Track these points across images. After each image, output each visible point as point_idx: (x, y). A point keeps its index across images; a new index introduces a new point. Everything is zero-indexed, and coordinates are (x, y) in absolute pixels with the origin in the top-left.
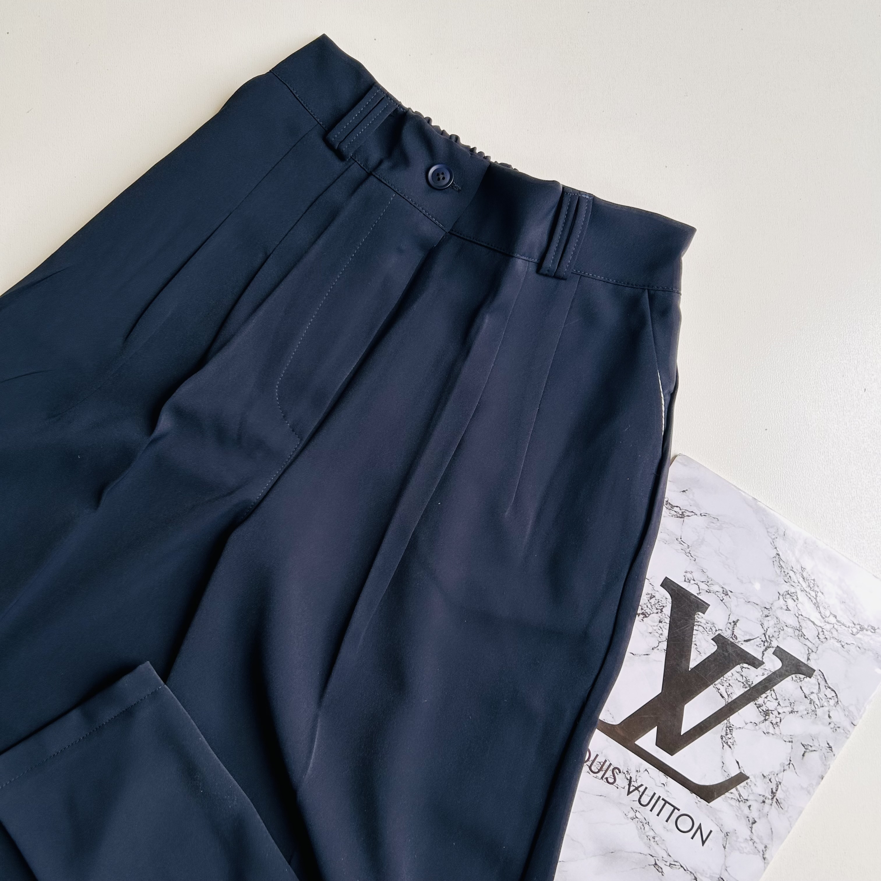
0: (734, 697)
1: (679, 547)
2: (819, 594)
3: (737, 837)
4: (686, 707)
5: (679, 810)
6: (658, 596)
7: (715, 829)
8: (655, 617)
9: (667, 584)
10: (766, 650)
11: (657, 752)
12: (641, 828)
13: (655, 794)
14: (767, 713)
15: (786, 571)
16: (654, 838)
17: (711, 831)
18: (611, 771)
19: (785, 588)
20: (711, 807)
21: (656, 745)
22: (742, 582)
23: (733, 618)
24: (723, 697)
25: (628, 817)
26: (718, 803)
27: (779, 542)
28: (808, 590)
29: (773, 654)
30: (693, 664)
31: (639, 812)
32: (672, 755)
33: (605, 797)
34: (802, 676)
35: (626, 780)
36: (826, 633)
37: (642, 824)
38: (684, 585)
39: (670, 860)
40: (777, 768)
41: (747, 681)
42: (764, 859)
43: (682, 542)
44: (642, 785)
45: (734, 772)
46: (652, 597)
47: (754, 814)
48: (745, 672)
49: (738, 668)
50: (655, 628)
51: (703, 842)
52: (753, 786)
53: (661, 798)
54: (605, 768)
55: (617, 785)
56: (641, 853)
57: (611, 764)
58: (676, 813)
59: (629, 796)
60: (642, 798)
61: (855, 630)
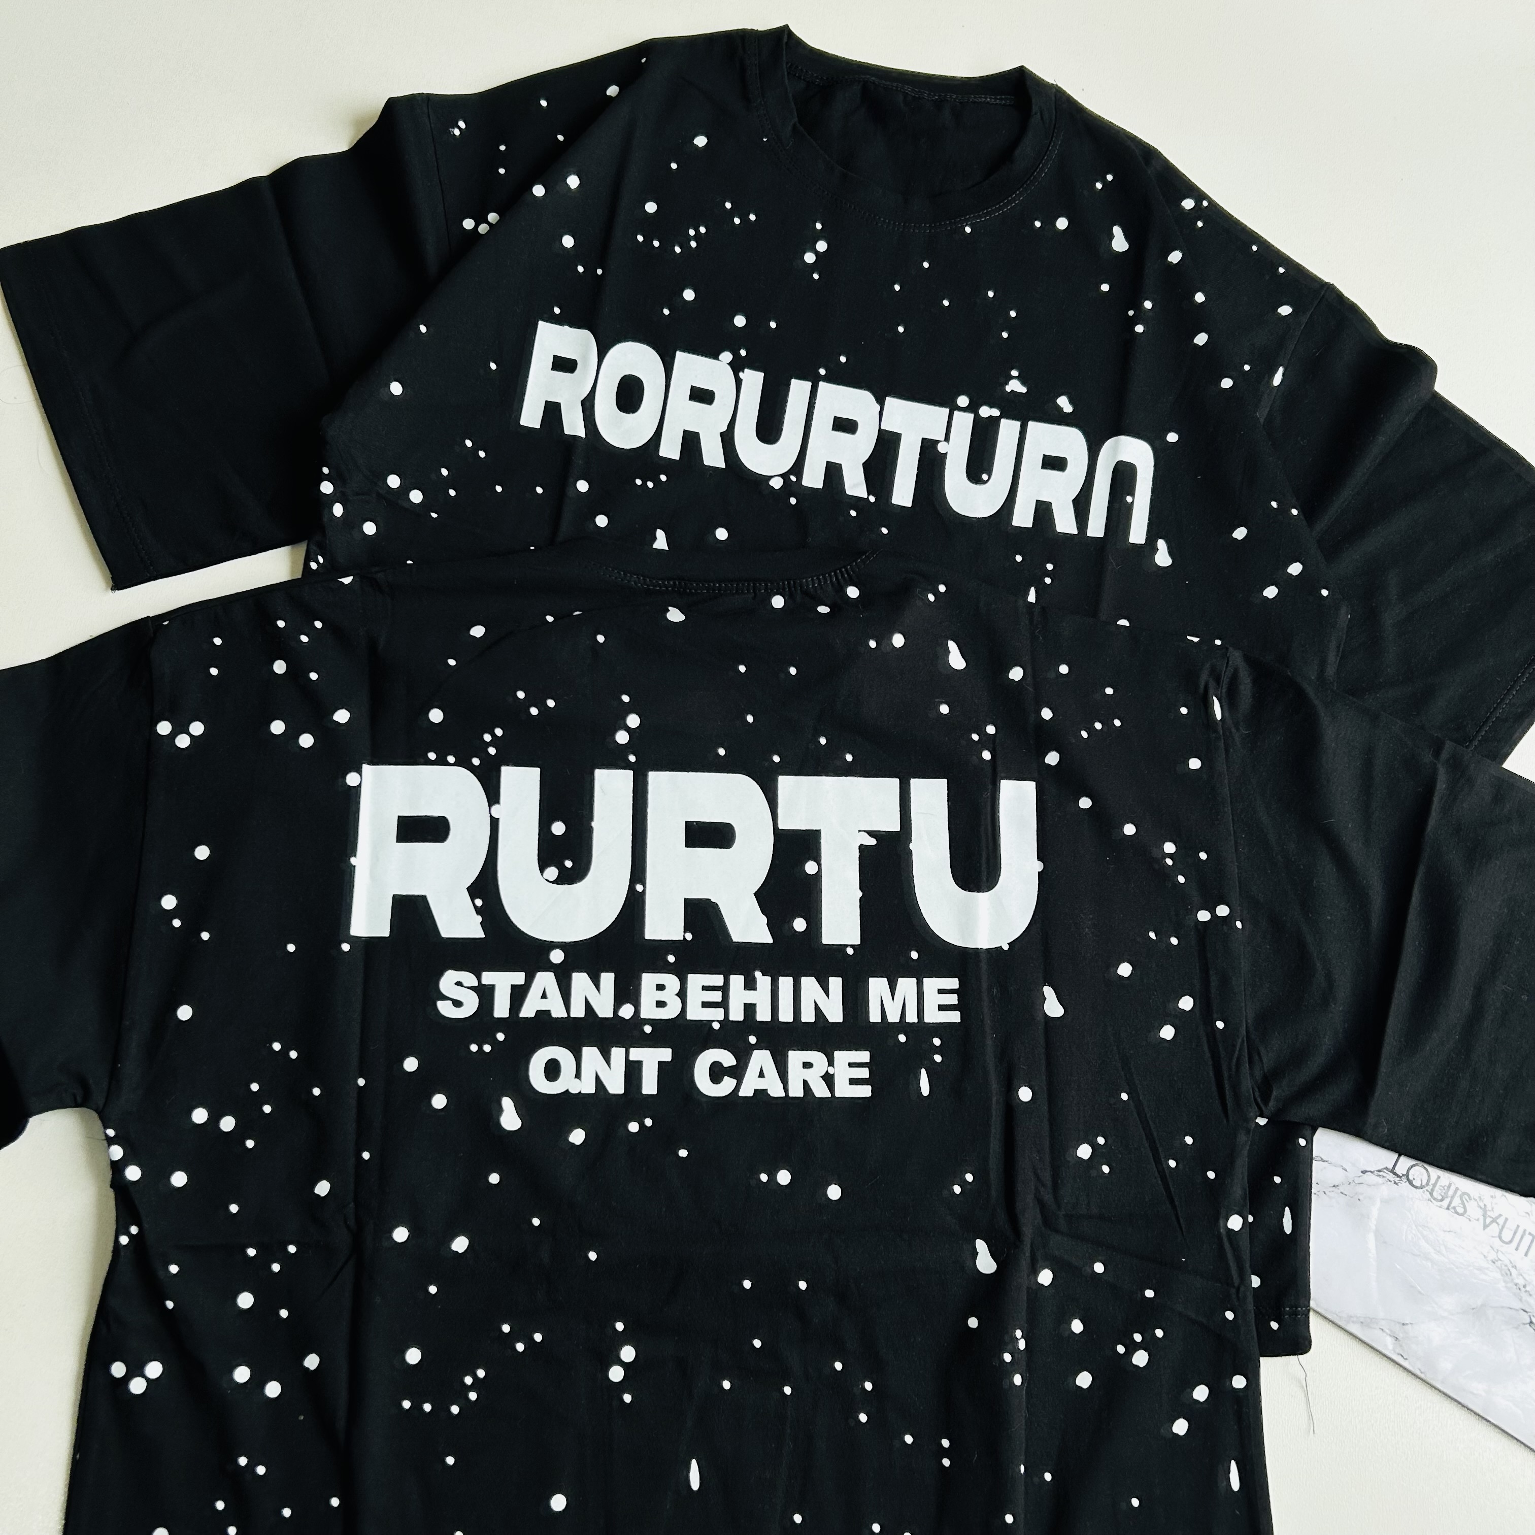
12: (1507, 1274)
18: (1459, 1198)
25: (1488, 1259)
31: (1502, 1252)
33: (1455, 1233)
35: (1479, 1209)
37: (1506, 1268)
44: (1500, 1215)
53: (1527, 1233)
55: (1469, 1216)
56: (1511, 1308)
57: (1457, 1189)
59: (1486, 1230)
60: (1503, 1233)
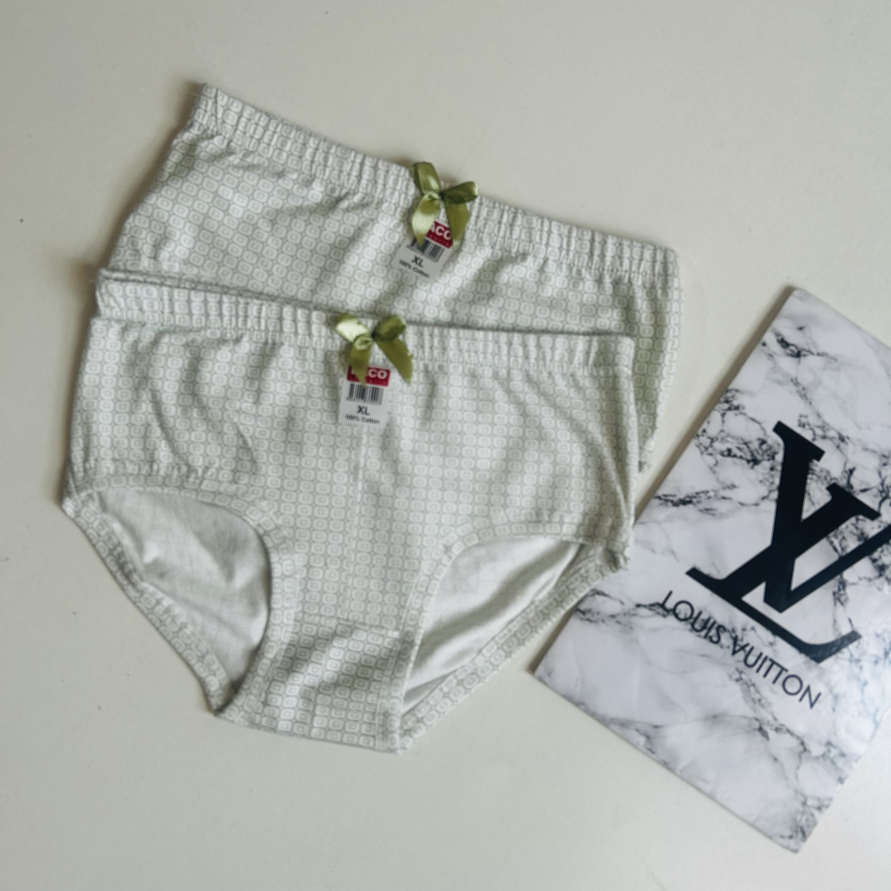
0: (849, 550)
1: (794, 388)
3: (848, 700)
5: (786, 670)
6: (770, 441)
7: (824, 691)
8: (766, 464)
9: (780, 429)
10: (883, 500)
11: (765, 609)
12: (746, 691)
13: (761, 654)
14: (882, 569)
16: (760, 700)
17: (820, 693)
18: (715, 630)
20: (821, 668)
21: (765, 601)
22: (859, 428)
23: (849, 466)
24: (836, 551)
25: (732, 678)
26: (828, 663)
30: (805, 515)
31: (744, 673)
32: (781, 612)
33: (708, 657)
35: (732, 639)
37: (747, 685)
38: (798, 430)
39: (776, 725)
41: (862, 534)
42: (875, 722)
43: (797, 384)
45: (846, 630)
46: (763, 442)
47: (865, 676)
48: (860, 524)
49: (853, 520)
50: (767, 476)
51: (812, 705)
52: (865, 645)
53: (768, 658)
54: (709, 625)
55: (722, 644)
56: (745, 717)
57: (714, 623)
58: (784, 675)
60: (748, 658)
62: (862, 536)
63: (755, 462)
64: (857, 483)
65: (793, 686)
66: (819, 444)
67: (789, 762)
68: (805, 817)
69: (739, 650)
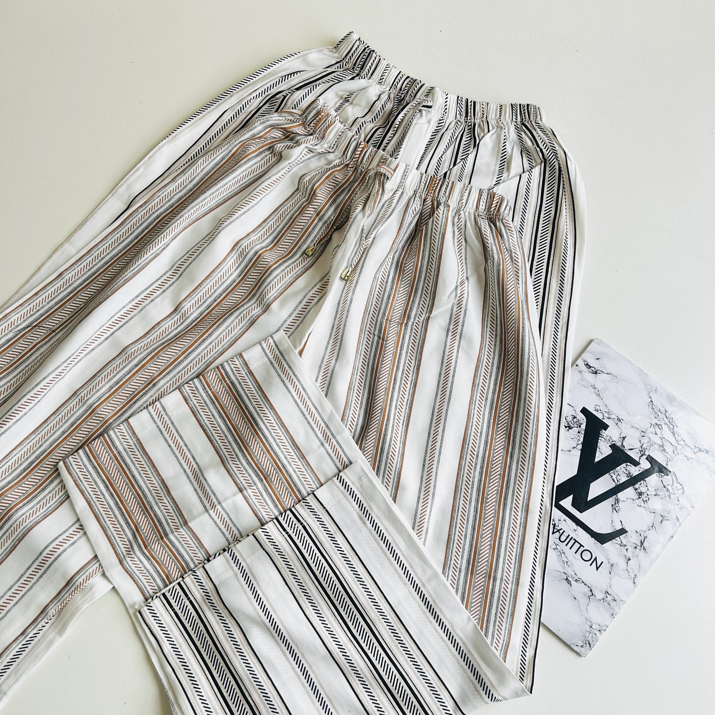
0: (621, 482)
1: (593, 390)
2: (675, 427)
3: (618, 568)
4: (591, 484)
5: (583, 547)
6: (578, 417)
7: (605, 561)
8: (576, 430)
9: (584, 411)
10: (641, 456)
11: (572, 510)
13: (569, 535)
15: (656, 411)
16: (567, 562)
17: (602, 562)
19: (655, 421)
20: (603, 548)
21: (572, 505)
22: (629, 415)
23: (623, 435)
24: (614, 481)
26: (608, 545)
27: (653, 395)
28: (669, 424)
29: (647, 459)
30: (597, 460)
32: (581, 512)
34: (663, 474)
36: (678, 450)
38: (595, 413)
39: (576, 578)
40: (645, 528)
41: (629, 473)
42: (634, 583)
43: (595, 388)
45: (619, 527)
46: (575, 417)
47: (629, 555)
48: (628, 468)
49: (624, 465)
50: (575, 436)
51: (597, 568)
52: (629, 537)
58: (582, 549)
61: (696, 451)
62: (629, 474)
63: (570, 428)
64: (627, 445)
65: (587, 556)
66: (606, 421)
67: (583, 601)
68: (591, 635)
69: (556, 532)
